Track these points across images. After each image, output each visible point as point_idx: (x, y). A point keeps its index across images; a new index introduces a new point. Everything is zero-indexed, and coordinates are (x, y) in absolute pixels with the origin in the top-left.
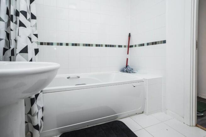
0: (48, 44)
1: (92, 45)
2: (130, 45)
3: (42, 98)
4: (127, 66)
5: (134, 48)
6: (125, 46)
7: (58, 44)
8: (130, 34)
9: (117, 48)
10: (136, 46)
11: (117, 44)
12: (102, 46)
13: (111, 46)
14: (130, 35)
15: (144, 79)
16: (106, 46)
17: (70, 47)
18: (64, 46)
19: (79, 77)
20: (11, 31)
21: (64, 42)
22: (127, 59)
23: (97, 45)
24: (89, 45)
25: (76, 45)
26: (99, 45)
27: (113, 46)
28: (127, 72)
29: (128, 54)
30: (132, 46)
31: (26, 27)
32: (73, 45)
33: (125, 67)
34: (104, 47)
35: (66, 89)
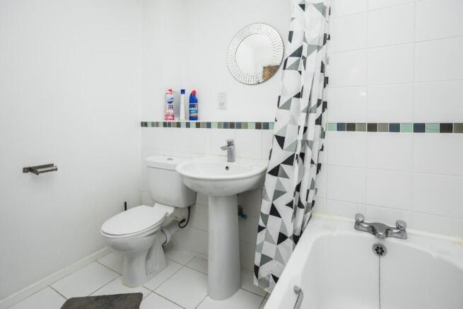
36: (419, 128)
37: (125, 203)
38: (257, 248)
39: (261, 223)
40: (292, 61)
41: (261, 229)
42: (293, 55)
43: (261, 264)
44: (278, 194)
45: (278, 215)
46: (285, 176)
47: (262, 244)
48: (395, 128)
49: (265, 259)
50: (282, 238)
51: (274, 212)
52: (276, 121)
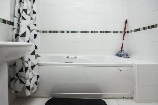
0: (54, 32)
1: (88, 32)
2: (126, 31)
3: (38, 69)
4: (122, 50)
5: (130, 33)
6: (121, 32)
7: (61, 32)
8: (126, 20)
9: (112, 34)
10: (132, 31)
11: (113, 30)
12: (97, 32)
13: (106, 32)
14: (126, 22)
15: (133, 64)
16: (101, 32)
17: (70, 33)
18: (66, 33)
19: (76, 57)
20: (20, 23)
21: (65, 30)
22: (123, 44)
23: (92, 32)
24: (86, 32)
25: (74, 32)
26: (95, 32)
27: (108, 32)
28: (120, 56)
29: (123, 39)
30: (128, 32)
31: (26, 20)
32: (72, 32)
33: (120, 52)
34: (99, 34)
35: (55, 64)
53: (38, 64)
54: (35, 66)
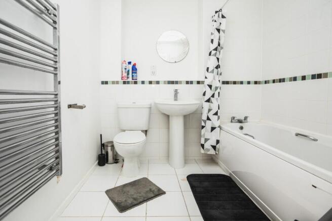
36: (249, 83)
37: (101, 135)
38: (202, 136)
39: (203, 124)
40: (213, 52)
41: (203, 127)
42: (214, 50)
43: (205, 142)
44: (210, 110)
45: (210, 120)
46: (212, 102)
47: (204, 134)
48: (242, 83)
49: (206, 140)
50: (213, 129)
51: (208, 119)
52: (206, 78)
53: (219, 127)
54: (215, 128)
